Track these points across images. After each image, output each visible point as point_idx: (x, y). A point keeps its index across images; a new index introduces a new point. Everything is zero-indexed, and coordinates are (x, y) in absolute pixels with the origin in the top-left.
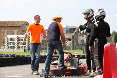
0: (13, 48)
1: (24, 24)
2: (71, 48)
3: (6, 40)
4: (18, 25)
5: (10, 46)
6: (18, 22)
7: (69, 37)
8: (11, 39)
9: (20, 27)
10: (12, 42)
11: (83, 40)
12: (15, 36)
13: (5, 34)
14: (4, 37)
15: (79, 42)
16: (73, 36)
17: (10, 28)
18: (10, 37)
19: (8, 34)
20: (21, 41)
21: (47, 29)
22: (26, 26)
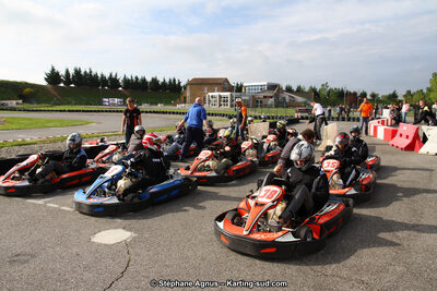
1: (224, 81)
5: (211, 103)
7: (271, 95)
9: (220, 84)
10: (213, 99)
12: (216, 94)
16: (275, 94)
17: (210, 86)
18: (210, 94)
20: (223, 99)
21: (246, 86)
22: (226, 83)
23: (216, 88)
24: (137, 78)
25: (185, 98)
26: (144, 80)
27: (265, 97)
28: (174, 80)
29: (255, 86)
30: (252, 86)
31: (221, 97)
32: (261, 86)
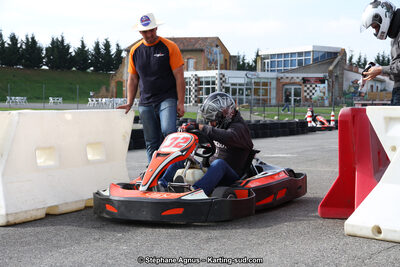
1: (211, 45)
2: (327, 103)
7: (321, 75)
12: (189, 74)
20: (204, 86)
21: (266, 57)
22: (215, 49)
23: (192, 62)
24: (13, 39)
25: (120, 84)
26: (32, 44)
27: (305, 81)
28: (107, 45)
29: (286, 55)
30: (279, 55)
31: (201, 83)
32: (300, 54)
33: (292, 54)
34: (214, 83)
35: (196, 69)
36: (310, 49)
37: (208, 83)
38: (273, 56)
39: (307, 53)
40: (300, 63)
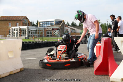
0: (16, 36)
1: (24, 19)
2: (59, 36)
3: (11, 30)
4: (20, 19)
5: (14, 34)
6: (20, 17)
7: (57, 28)
8: (15, 29)
9: (21, 20)
10: (15, 31)
11: (68, 30)
12: (17, 27)
13: (10, 26)
14: (9, 28)
15: (64, 31)
16: (60, 27)
17: (14, 22)
18: (13, 28)
19: (12, 26)
20: (22, 31)
21: (41, 22)
22: (25, 20)
23: (18, 24)
27: (53, 29)
29: (47, 22)
30: (45, 22)
31: (21, 30)
32: (51, 22)
33: (49, 22)
34: (25, 30)
35: (19, 26)
36: (54, 20)
37: (23, 30)
38: (43, 22)
39: (53, 21)
40: (51, 24)
